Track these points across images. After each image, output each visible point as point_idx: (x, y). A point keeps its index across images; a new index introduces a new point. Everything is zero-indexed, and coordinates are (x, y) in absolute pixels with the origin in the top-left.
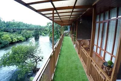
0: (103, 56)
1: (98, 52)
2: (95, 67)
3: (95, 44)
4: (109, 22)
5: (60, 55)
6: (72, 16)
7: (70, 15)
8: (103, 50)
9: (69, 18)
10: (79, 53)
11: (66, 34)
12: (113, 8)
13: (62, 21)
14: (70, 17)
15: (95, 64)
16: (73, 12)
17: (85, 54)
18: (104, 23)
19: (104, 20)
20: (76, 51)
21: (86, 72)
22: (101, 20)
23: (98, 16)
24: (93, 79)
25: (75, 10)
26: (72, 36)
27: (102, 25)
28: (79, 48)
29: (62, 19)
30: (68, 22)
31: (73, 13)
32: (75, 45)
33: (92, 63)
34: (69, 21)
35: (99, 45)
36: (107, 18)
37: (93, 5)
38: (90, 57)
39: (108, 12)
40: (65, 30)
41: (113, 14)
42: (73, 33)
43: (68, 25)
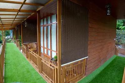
0: (50, 55)
1: (46, 53)
2: (45, 63)
3: (41, 46)
4: (51, 25)
5: (5, 64)
6: (16, 19)
7: (14, 18)
8: (49, 50)
9: (12, 22)
10: (27, 58)
11: (8, 40)
12: (53, 14)
13: (3, 24)
14: (14, 21)
15: (44, 60)
16: (17, 15)
17: (34, 55)
18: (47, 26)
19: (47, 23)
20: (24, 56)
21: (38, 72)
22: (45, 24)
23: (42, 20)
24: (46, 74)
25: (19, 13)
26: (16, 41)
27: (45, 28)
28: (27, 52)
29: (3, 22)
30: (11, 26)
31: (18, 17)
32: (21, 50)
33: (42, 61)
34: (12, 24)
35: (45, 46)
36: (49, 22)
37: (38, 10)
38: (39, 57)
39: (49, 17)
40: (6, 36)
41: (54, 19)
42: (17, 38)
43: (10, 29)
